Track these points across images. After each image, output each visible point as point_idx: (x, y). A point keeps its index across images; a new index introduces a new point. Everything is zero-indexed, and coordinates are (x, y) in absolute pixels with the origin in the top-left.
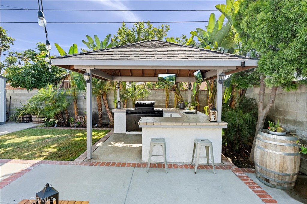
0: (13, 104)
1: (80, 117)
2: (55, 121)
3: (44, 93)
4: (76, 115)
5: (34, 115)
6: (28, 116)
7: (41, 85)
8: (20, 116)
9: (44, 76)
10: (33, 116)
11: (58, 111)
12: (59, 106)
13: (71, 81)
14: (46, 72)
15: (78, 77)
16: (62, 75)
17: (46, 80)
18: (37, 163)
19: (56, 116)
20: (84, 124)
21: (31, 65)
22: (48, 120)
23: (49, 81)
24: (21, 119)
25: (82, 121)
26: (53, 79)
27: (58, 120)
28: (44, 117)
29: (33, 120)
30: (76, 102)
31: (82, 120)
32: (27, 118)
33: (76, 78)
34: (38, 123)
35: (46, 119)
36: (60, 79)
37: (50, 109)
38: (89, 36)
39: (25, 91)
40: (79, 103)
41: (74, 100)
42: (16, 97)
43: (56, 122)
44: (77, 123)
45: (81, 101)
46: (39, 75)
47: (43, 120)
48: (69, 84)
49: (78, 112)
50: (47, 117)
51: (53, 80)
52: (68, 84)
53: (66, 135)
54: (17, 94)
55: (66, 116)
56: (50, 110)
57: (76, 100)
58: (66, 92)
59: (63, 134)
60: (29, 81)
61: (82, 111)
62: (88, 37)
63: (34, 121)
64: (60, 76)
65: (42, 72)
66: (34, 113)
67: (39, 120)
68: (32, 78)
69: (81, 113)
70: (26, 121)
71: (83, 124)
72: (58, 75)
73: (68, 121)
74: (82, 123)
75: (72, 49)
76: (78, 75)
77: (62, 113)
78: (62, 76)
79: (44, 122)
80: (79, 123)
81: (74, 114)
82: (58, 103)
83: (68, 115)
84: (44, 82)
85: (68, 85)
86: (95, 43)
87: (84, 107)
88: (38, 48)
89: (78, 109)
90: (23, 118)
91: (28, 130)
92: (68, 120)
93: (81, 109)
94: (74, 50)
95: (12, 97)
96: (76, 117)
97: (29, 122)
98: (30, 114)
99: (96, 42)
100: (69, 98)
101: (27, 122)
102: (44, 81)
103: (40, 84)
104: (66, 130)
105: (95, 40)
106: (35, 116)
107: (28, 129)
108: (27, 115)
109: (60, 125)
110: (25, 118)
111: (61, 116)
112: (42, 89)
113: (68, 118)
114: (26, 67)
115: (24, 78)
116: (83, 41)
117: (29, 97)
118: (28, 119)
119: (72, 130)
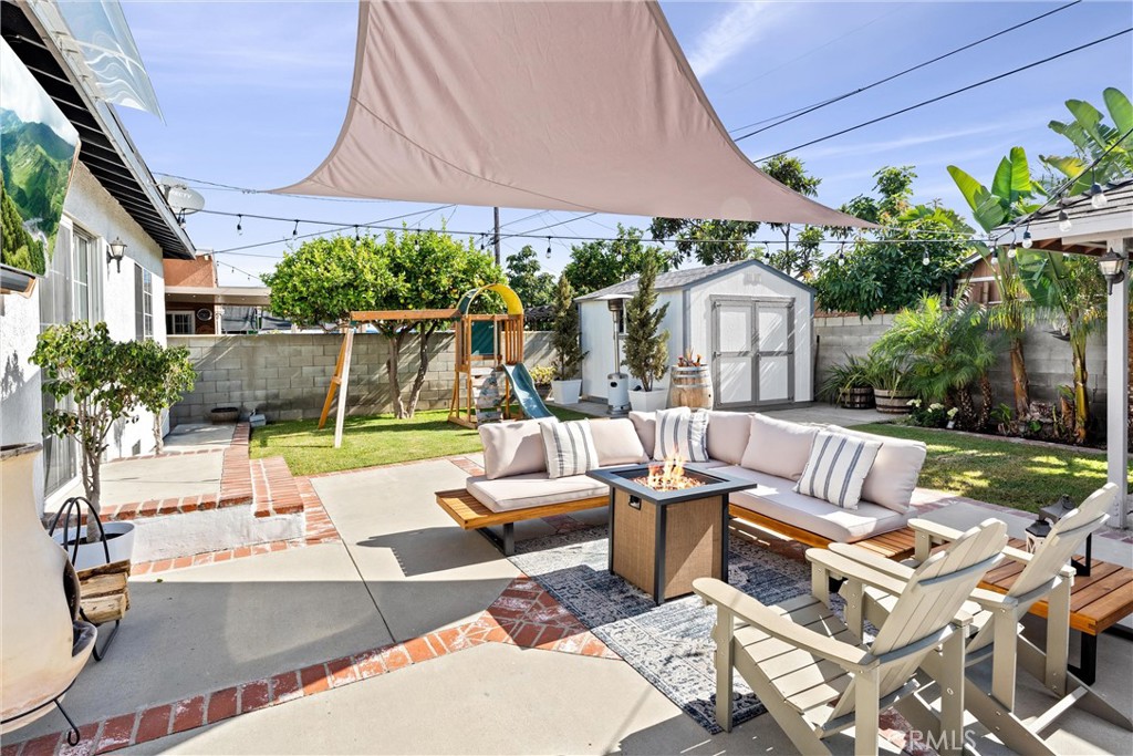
0: (824, 358)
1: (1040, 406)
2: (946, 410)
3: (914, 322)
4: (1021, 400)
5: (882, 388)
6: (863, 391)
7: (898, 299)
8: (847, 389)
9: (908, 272)
10: (878, 392)
11: (961, 378)
12: (960, 365)
13: (1000, 278)
14: (911, 261)
15: (1034, 264)
16: (962, 261)
17: (913, 283)
18: (951, 499)
19: (952, 394)
20: (1056, 433)
21: (869, 243)
22: (924, 406)
23: (923, 285)
24: (848, 399)
25: (1049, 420)
26: (933, 277)
27: (955, 410)
28: (915, 398)
29: (879, 401)
30: (1018, 351)
31: (1050, 416)
32: (861, 395)
33: (1028, 269)
34: (893, 413)
35: (917, 403)
36: (954, 275)
37: (932, 372)
38: (1077, 103)
39: (853, 320)
40: (1030, 356)
41: (1013, 346)
42: (830, 338)
43: (952, 412)
44: (1028, 424)
45: (1039, 348)
46: (892, 270)
47: (910, 403)
48: (986, 290)
49: (1027, 387)
50: (921, 398)
51: (933, 281)
52: (982, 289)
53: (997, 454)
54: (833, 331)
55: (981, 399)
56: (932, 375)
57: (1021, 345)
58: (988, 316)
59: (985, 449)
60: (870, 292)
61: (1042, 385)
62: (1073, 105)
63: (880, 406)
64: (954, 266)
65: (899, 262)
66: (882, 381)
67: (896, 403)
68: (878, 283)
69: (1040, 393)
70: (860, 403)
71: (1053, 432)
72: (949, 264)
73: (989, 416)
74: (1049, 428)
75: (1006, 169)
76: (1036, 258)
77: (971, 388)
78: (963, 265)
79: (912, 409)
80: (1037, 428)
81: (1014, 395)
82: (959, 355)
83: (989, 396)
84: (906, 292)
85: (982, 293)
86: (1108, 122)
87: (1053, 371)
88: (879, 188)
89: (1026, 377)
90: (853, 395)
91: (876, 426)
92: (989, 412)
93: (1042, 377)
94: (1014, 170)
95: (821, 338)
96: (1019, 405)
97: (865, 408)
98: (870, 386)
99: (1112, 116)
100: (995, 336)
101: (860, 408)
102: (908, 287)
103: (896, 299)
104: (987, 441)
105: (1110, 109)
106: (885, 393)
107: (873, 423)
108: (860, 387)
109: (964, 423)
110: (857, 395)
111: (966, 398)
112: (906, 313)
113: (989, 406)
114: (859, 252)
115: (857, 283)
116: (1054, 125)
117: (863, 337)
118: (863, 399)
119: (1013, 445)
